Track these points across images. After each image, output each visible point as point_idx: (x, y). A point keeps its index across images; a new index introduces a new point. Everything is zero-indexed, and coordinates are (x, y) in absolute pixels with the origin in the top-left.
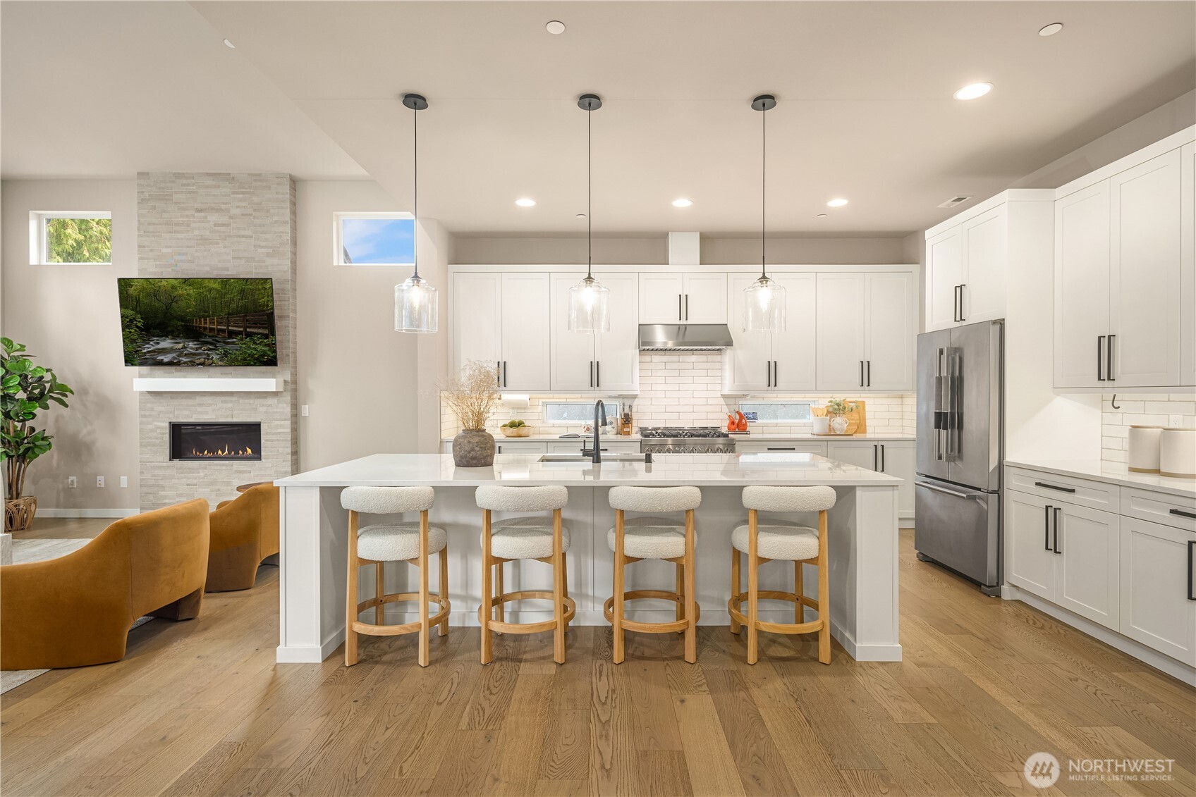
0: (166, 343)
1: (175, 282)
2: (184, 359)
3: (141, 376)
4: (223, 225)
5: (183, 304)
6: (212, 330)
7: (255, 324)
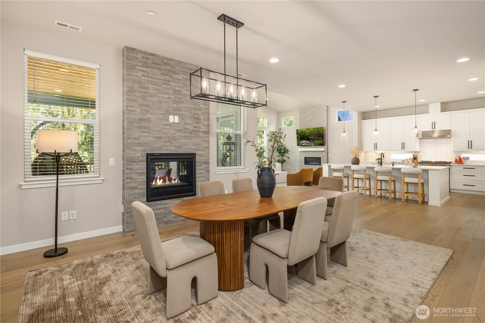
0: (304, 142)
1: (305, 129)
2: (307, 145)
3: (300, 148)
4: (314, 117)
5: (307, 134)
6: (312, 138)
7: (320, 137)
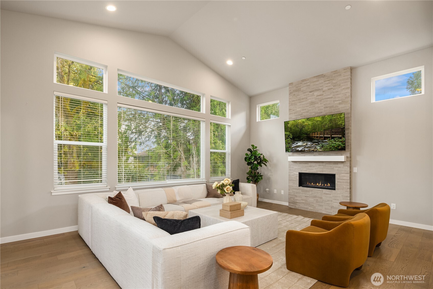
0: (300, 143)
1: (304, 120)
2: (306, 149)
3: (289, 156)
4: (320, 95)
5: (306, 128)
6: (317, 137)
7: (336, 133)
